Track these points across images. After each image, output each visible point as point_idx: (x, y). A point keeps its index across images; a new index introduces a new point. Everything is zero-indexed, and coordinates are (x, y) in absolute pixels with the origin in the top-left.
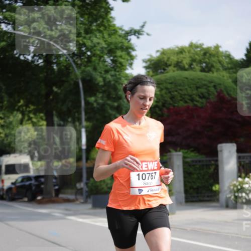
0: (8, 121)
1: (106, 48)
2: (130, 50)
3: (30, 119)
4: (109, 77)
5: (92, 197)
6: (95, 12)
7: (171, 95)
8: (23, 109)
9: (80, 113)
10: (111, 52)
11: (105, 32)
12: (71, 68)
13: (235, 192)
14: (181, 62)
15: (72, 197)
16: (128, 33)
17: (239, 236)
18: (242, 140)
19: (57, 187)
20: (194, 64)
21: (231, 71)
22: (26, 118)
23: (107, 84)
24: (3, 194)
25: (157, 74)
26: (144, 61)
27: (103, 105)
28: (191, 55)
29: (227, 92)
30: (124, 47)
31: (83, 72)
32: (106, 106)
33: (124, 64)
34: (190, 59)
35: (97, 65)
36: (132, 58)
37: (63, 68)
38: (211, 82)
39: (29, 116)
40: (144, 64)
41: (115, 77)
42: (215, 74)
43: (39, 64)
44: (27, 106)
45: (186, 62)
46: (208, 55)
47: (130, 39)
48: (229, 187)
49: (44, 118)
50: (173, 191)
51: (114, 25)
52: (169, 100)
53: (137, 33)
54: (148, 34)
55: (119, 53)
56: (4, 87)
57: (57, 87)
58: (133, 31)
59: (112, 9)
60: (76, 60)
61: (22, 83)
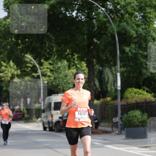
0: (56, 67)
5: (125, 129)
8: (69, 57)
10: (141, 9)
15: (109, 129)
19: (96, 121)
23: (139, 36)
24: (52, 126)
27: (136, 54)
31: (118, 26)
32: (138, 54)
33: (151, 19)
39: (74, 63)
41: (145, 30)
43: (82, 20)
44: (73, 55)
55: (148, 10)
56: (53, 38)
57: (96, 39)
61: (68, 35)
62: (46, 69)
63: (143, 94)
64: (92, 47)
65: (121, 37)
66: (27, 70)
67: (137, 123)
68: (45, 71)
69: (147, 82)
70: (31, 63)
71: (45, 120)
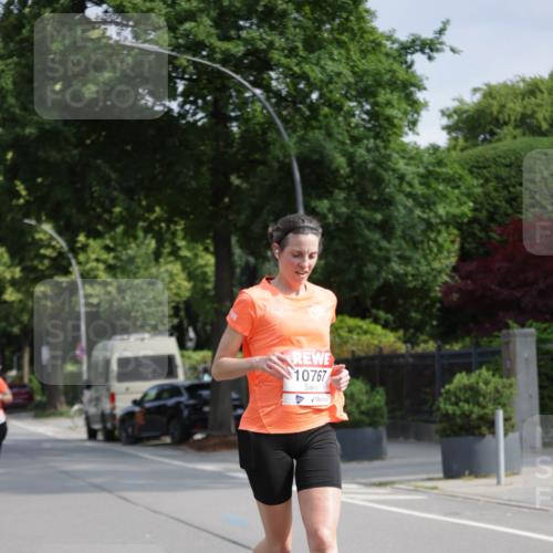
0: (124, 257)
1: (356, 83)
2: (412, 89)
3: (175, 252)
4: (361, 152)
7: (509, 192)
8: (161, 228)
10: (365, 93)
14: (532, 115)
16: (408, 47)
22: (167, 249)
24: (114, 427)
25: (476, 145)
26: (443, 113)
27: (349, 219)
30: (399, 83)
31: (302, 139)
32: (357, 220)
33: (396, 121)
36: (416, 106)
37: (257, 127)
39: (174, 244)
40: (445, 121)
41: (377, 154)
43: (196, 121)
44: (169, 221)
45: (543, 116)
47: (412, 63)
49: (212, 249)
50: (514, 421)
51: (374, 29)
52: (504, 204)
53: (429, 47)
54: (453, 50)
55: (384, 96)
56: (114, 176)
57: (239, 177)
58: (418, 42)
61: (157, 165)
62: (94, 264)
63: (373, 334)
64: (227, 200)
65: (307, 171)
66: (41, 267)
68: (92, 269)
69: (383, 299)
70: (54, 247)
71: (92, 410)
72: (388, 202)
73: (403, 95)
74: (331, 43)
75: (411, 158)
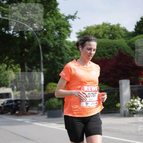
1: (55, 26)
2: (69, 27)
3: (11, 67)
4: (56, 43)
5: (47, 111)
6: (48, 6)
8: (8, 62)
9: (40, 64)
10: (57, 28)
11: (54, 17)
12: (35, 38)
13: (129, 107)
14: (98, 34)
15: (36, 112)
16: (67, 18)
17: (132, 132)
18: (133, 77)
19: (27, 106)
20: (105, 35)
21: (126, 38)
22: (9, 67)
23: (56, 47)
26: (77, 33)
27: (53, 59)
28: (104, 30)
29: (124, 50)
30: (65, 26)
31: (42, 40)
32: (55, 59)
33: (65, 35)
34: (103, 32)
35: (50, 36)
36: (70, 32)
37: (30, 38)
38: (115, 45)
39: (11, 66)
40: (77, 35)
41: (60, 43)
42: (117, 40)
43: (16, 36)
44: (9, 59)
45: (101, 34)
46: (113, 29)
47: (69, 21)
48: (126, 105)
49: (20, 66)
51: (59, 13)
53: (73, 17)
54: (79, 18)
55: (62, 29)
57: (27, 49)
58: (70, 16)
59: (58, 4)
60: (38, 34)
61: (7, 47)
67: (55, 107)
72: (62, 55)
73: (66, 29)
74: (49, 17)
75: (68, 44)
